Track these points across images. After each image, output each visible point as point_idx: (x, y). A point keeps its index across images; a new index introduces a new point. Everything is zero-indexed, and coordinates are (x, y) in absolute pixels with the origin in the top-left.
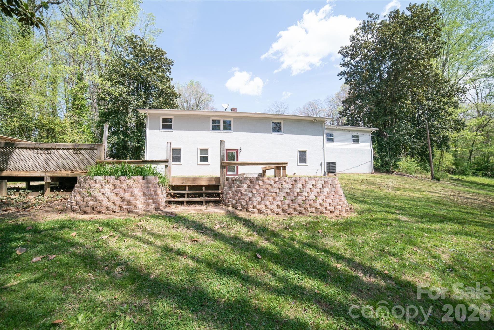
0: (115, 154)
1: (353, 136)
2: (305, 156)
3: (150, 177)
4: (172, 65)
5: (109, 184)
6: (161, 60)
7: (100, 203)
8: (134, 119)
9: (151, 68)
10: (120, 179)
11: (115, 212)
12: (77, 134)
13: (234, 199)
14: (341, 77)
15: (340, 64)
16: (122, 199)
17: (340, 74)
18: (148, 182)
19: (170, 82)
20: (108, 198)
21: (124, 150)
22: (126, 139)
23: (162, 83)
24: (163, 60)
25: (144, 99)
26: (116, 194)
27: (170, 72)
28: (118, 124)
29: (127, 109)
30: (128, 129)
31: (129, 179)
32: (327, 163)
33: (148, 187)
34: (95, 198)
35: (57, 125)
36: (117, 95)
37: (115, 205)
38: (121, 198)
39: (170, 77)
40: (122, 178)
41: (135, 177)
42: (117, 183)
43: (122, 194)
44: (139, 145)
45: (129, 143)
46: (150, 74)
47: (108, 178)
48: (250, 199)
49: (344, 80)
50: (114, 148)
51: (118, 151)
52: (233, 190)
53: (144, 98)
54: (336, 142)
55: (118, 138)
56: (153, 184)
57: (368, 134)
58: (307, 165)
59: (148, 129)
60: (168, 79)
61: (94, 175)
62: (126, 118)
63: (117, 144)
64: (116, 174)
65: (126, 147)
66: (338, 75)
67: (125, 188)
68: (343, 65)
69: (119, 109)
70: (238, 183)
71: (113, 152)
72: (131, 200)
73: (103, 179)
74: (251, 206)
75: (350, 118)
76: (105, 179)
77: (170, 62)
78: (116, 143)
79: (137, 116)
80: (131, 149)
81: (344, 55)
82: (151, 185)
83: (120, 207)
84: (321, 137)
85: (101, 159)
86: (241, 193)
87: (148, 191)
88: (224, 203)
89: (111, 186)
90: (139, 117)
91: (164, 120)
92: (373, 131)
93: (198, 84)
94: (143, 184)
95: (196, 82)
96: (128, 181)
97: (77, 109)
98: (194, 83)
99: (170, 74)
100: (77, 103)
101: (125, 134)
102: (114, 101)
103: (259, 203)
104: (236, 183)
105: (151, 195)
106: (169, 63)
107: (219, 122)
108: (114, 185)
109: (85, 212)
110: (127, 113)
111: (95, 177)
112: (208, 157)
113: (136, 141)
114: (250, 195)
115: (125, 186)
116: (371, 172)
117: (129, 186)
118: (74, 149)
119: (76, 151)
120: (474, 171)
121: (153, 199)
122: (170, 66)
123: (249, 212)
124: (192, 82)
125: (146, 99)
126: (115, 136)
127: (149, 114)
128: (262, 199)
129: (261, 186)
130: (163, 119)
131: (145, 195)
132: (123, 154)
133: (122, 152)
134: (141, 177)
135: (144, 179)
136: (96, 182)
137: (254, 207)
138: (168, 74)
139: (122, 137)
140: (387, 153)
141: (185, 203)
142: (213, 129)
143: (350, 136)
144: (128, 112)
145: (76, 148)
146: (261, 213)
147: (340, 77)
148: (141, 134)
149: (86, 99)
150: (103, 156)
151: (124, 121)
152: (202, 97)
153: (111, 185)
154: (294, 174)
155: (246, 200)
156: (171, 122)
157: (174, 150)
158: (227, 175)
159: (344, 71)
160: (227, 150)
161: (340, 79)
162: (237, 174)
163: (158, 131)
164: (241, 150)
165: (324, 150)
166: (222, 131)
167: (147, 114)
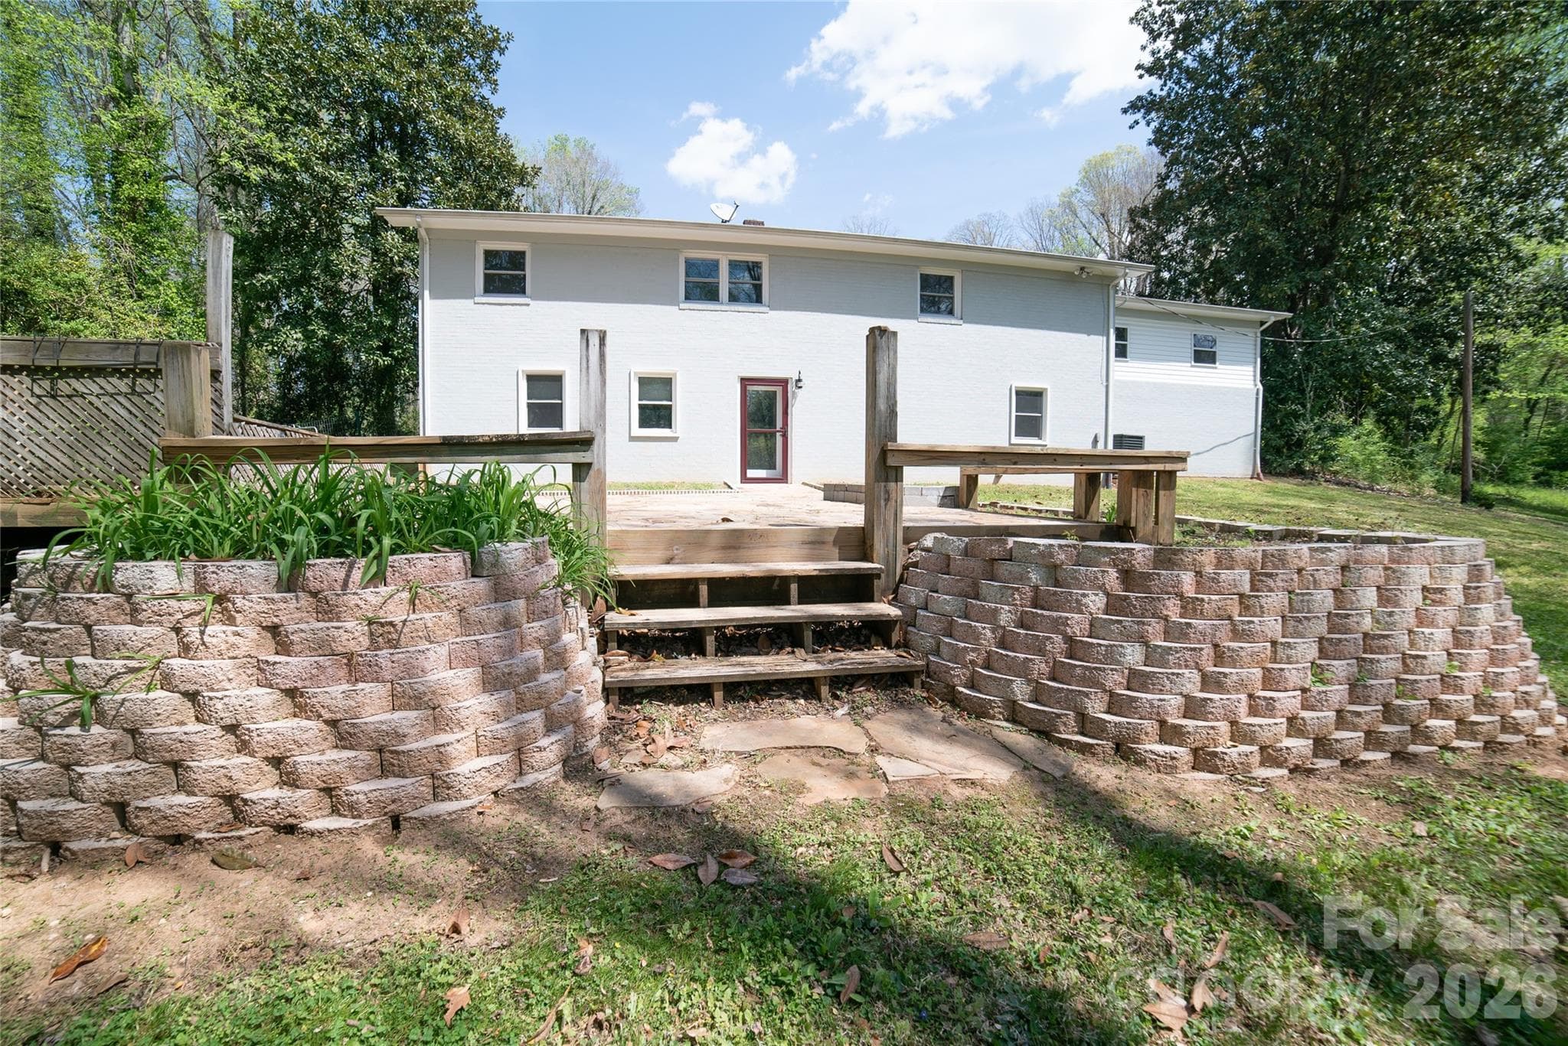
0: (300, 396)
1: (1197, 340)
2: (1039, 409)
3: (514, 552)
4: (502, 51)
5: (231, 621)
6: (457, 28)
7: (176, 765)
8: (366, 262)
9: (422, 59)
10: (313, 585)
11: (291, 829)
12: (142, 319)
13: (1022, 670)
14: (1139, 116)
15: (1139, 67)
16: (342, 732)
17: (1134, 106)
18: (502, 591)
19: (494, 123)
20: (232, 729)
21: (331, 381)
22: (340, 338)
23: (465, 124)
24: (466, 29)
25: (400, 185)
26: (291, 693)
27: (495, 83)
28: (305, 280)
29: (333, 226)
30: (343, 302)
31: (379, 578)
32: (1115, 437)
33: (507, 623)
34: (134, 732)
35: (40, 273)
36: (293, 163)
37: (290, 780)
38: (333, 723)
39: (496, 102)
40: (325, 570)
41: (422, 564)
42: (293, 612)
43: (334, 694)
44: (388, 360)
45: (349, 358)
46: (419, 83)
47: (224, 574)
48: (1137, 680)
49: (1146, 132)
50: (294, 375)
51: (312, 387)
52: (1006, 617)
53: (401, 179)
54: (1133, 359)
55: (309, 336)
56: (532, 597)
57: (1250, 332)
58: (1044, 446)
59: (427, 293)
60: (484, 105)
61: (121, 555)
62: (333, 257)
63: (306, 358)
64: (282, 544)
65: (338, 372)
66: (1125, 111)
67: (352, 646)
68: (1150, 71)
69: (305, 225)
70: (1034, 577)
71: (290, 389)
72: (401, 737)
73: (188, 585)
74: (1150, 726)
75: (1166, 275)
76: (201, 588)
77: (495, 40)
78: (302, 358)
79: (375, 251)
80: (361, 378)
81: (1152, 31)
82: (521, 603)
83: (328, 791)
84: (1102, 339)
85: (191, 432)
86: (1070, 640)
87: (509, 652)
88: (940, 687)
89: (249, 638)
90: (385, 255)
91: (493, 259)
92: (1273, 319)
93: (586, 152)
94: (472, 611)
95: (578, 142)
96: (369, 594)
97: (133, 216)
98: (570, 146)
99: (494, 91)
100: (127, 190)
101: (332, 319)
102: (284, 191)
103: (1193, 708)
104: (1023, 578)
105: (532, 674)
106: (490, 44)
108: (274, 630)
109: (55, 848)
110: (335, 243)
111: (128, 573)
112: (669, 408)
113: (379, 348)
114: (1133, 655)
115: (352, 634)
116: (1250, 473)
117: (382, 632)
118: (34, 371)
119: (46, 384)
120: (1540, 469)
121: (541, 701)
122: (496, 55)
123: (1140, 762)
124: (562, 143)
125: (407, 186)
126: (294, 327)
127: (427, 230)
128: (1209, 682)
129: (1190, 607)
130: (489, 255)
131: (492, 681)
132: (329, 397)
133: (325, 389)
134: (455, 561)
135: (475, 569)
136: (135, 610)
137: (1170, 734)
138: (486, 91)
139: (322, 332)
140: (1304, 406)
141: (718, 695)
142: (689, 296)
143: (1184, 338)
144: (340, 235)
145: (49, 363)
146: (1214, 770)
147: (1131, 118)
148: (395, 322)
149: (166, 179)
150: (204, 413)
151: (327, 268)
152: (603, 198)
153: (252, 632)
154: (998, 477)
155: (1109, 684)
156: (521, 266)
157: (532, 379)
158: (745, 479)
159: (1150, 93)
160: (745, 382)
161: (1131, 127)
162: (783, 479)
163: (469, 303)
164: (799, 380)
165: (1107, 387)
166: (724, 308)
167: (422, 233)
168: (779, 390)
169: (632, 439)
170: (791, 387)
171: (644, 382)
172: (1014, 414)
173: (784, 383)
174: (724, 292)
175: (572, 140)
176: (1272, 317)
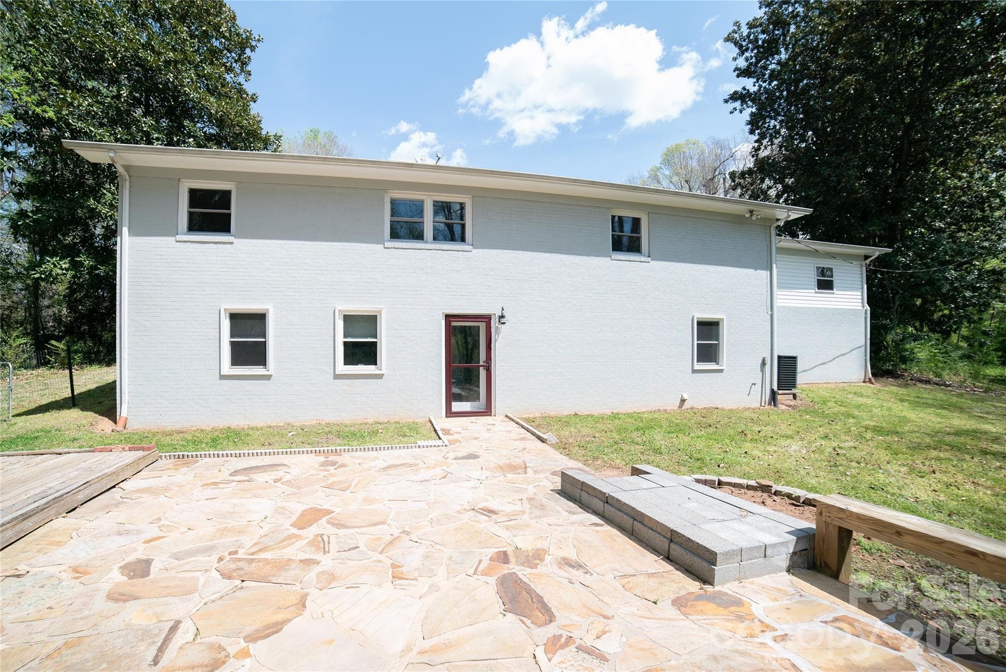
2: (717, 337)
4: (253, 49)
14: (738, 104)
15: (735, 70)
17: (732, 98)
19: (247, 105)
27: (249, 73)
32: (779, 357)
36: (53, 118)
39: (249, 87)
57: (858, 264)
58: (721, 371)
59: (125, 230)
60: (241, 91)
77: (248, 40)
84: (765, 274)
91: (197, 197)
92: (877, 254)
93: (332, 140)
99: (248, 80)
106: (244, 43)
107: (417, 208)
112: (374, 345)
116: (863, 377)
122: (248, 51)
127: (127, 168)
130: (193, 193)
138: (241, 79)
142: (395, 235)
143: (809, 269)
154: (683, 401)
156: (227, 204)
157: (235, 317)
158: (450, 413)
159: (744, 89)
160: (449, 318)
161: (731, 113)
162: (487, 411)
163: (170, 240)
164: (502, 317)
165: (772, 316)
166: (429, 246)
167: (120, 169)
168: (482, 326)
169: (337, 377)
170: (494, 323)
171: (348, 319)
172: (696, 342)
173: (487, 319)
174: (428, 232)
175: (322, 132)
176: (876, 252)
